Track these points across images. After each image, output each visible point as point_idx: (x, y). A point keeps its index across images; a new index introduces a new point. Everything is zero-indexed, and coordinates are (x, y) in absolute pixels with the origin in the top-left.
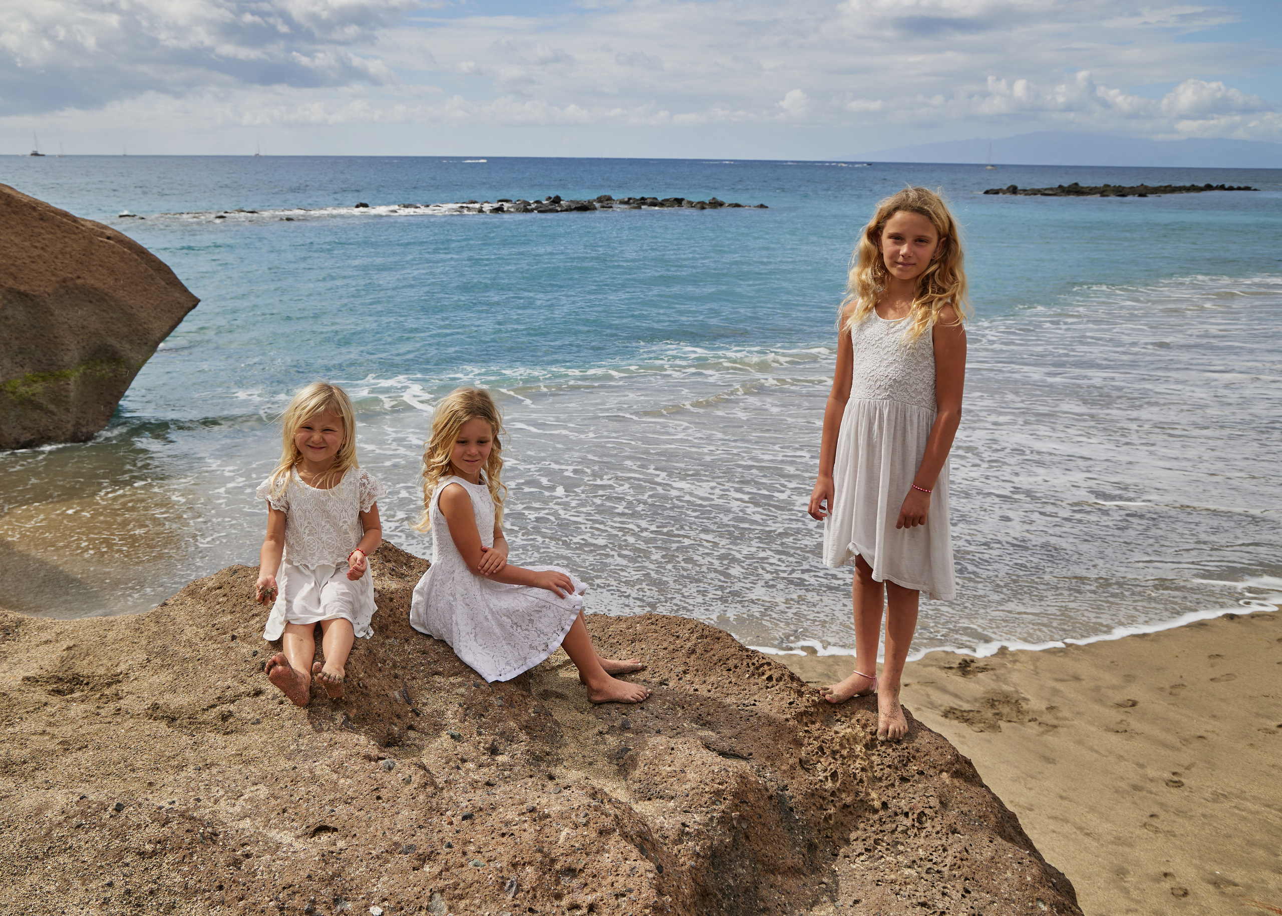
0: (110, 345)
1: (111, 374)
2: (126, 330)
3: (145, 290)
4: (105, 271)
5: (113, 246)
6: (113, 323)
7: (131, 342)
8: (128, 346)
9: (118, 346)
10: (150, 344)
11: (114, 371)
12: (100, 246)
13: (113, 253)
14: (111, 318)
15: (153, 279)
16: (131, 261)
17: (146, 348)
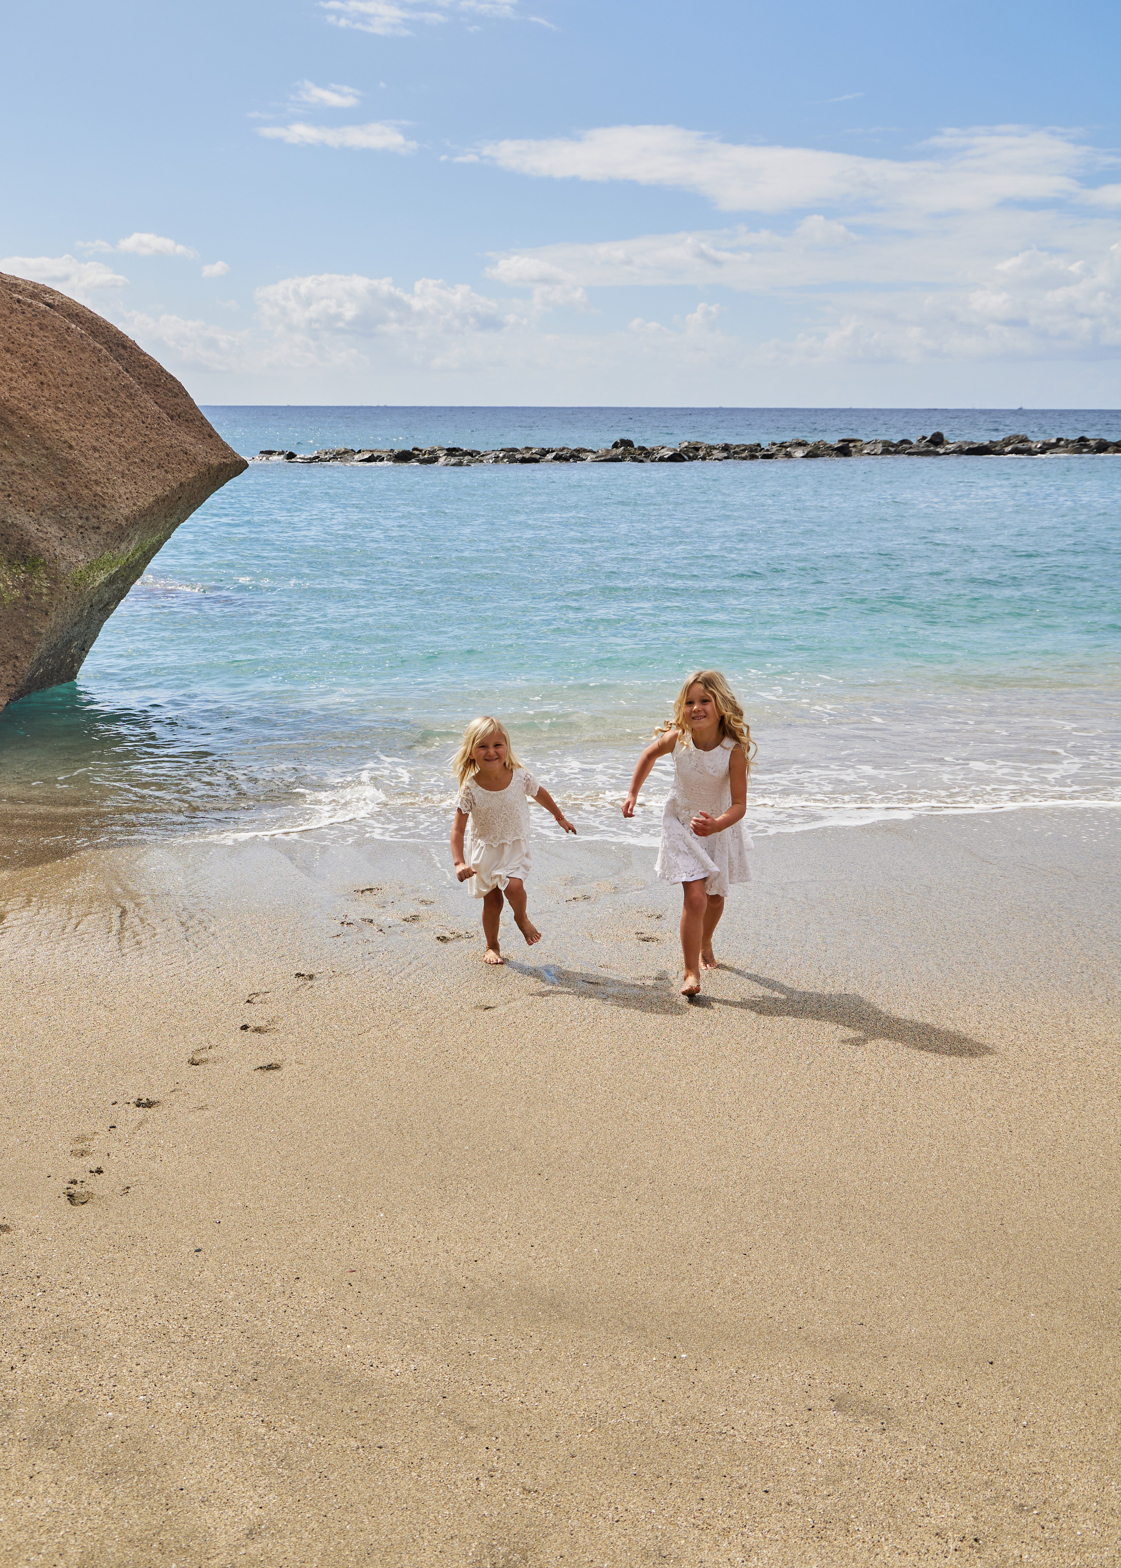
0: (13, 525)
1: (17, 593)
2: (52, 494)
3: (109, 414)
4: (16, 363)
5: (44, 314)
6: (23, 477)
7: (63, 522)
8: (54, 530)
9: (33, 528)
10: (104, 529)
11: (24, 585)
12: (12, 311)
13: (42, 327)
14: (21, 465)
15: (130, 396)
16: (83, 350)
17: (95, 538)
